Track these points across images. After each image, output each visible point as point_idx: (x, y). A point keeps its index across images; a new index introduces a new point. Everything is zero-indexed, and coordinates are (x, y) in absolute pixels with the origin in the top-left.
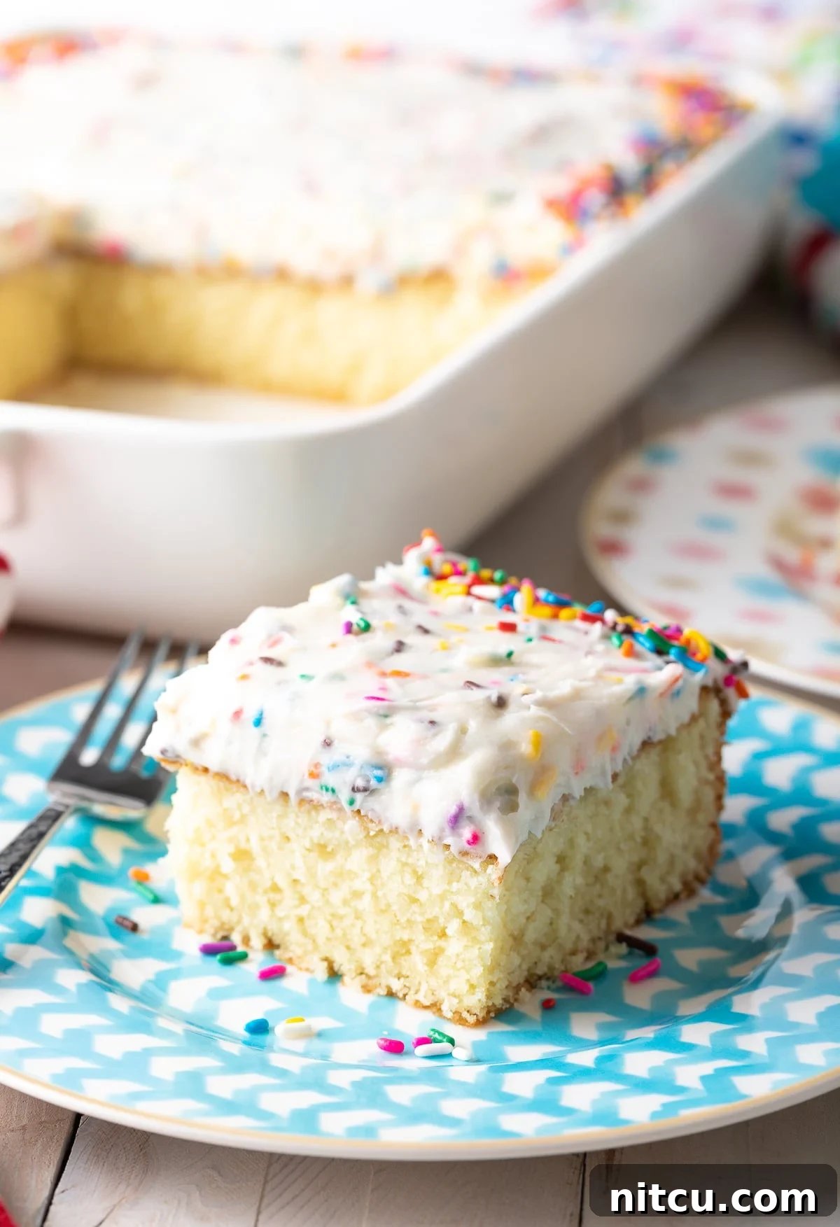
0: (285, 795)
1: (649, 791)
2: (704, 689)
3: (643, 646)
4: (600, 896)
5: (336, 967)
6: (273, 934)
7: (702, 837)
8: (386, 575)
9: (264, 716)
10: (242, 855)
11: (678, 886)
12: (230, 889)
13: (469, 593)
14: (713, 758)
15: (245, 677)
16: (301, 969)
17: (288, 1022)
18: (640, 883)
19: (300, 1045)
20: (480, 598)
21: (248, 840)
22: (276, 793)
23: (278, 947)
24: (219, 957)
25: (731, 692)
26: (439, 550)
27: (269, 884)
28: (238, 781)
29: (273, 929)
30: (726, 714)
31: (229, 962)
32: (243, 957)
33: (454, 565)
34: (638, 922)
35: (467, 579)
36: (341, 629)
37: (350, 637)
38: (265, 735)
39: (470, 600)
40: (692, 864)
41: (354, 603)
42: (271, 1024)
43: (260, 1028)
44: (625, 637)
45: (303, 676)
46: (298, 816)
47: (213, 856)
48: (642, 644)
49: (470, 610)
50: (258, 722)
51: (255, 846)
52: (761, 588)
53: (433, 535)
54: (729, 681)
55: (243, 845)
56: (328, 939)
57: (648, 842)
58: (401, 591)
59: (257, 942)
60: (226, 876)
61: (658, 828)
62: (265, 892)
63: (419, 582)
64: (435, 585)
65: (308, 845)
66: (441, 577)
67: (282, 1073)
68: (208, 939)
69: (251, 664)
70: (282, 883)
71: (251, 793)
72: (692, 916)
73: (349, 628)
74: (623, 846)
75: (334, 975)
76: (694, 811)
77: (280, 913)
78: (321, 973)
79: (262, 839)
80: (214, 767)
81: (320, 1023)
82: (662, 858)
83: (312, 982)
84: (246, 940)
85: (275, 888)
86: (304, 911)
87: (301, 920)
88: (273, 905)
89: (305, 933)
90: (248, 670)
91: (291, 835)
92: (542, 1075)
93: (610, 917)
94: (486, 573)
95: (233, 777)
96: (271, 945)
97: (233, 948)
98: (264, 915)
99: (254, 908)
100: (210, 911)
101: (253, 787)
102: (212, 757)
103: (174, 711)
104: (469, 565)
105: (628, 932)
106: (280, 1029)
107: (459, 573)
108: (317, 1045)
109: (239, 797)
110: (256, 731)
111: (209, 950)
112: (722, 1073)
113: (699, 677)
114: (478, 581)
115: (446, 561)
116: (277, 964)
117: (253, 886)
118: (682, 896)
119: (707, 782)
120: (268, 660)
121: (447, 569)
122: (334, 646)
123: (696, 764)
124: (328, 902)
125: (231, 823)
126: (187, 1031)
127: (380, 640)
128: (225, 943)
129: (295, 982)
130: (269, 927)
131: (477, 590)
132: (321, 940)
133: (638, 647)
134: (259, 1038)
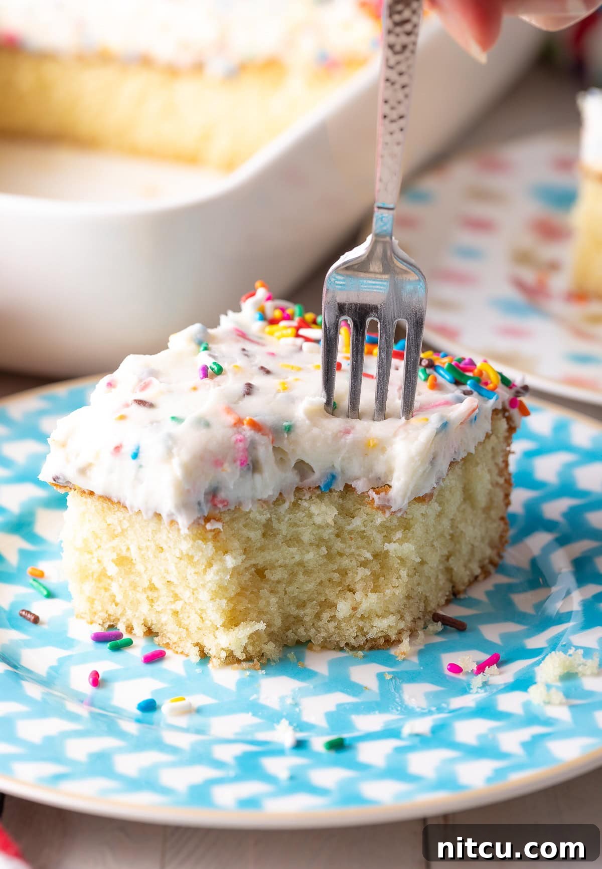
0: (158, 516)
1: (455, 499)
2: (495, 411)
3: (444, 378)
4: (419, 584)
5: (206, 651)
6: (152, 624)
7: (495, 528)
8: (228, 321)
9: (141, 450)
10: (123, 561)
11: (477, 571)
12: (115, 588)
13: (298, 336)
14: (502, 465)
15: (123, 418)
16: (177, 652)
17: (172, 701)
18: (449, 570)
19: (183, 722)
20: (307, 339)
21: (128, 549)
22: (151, 514)
23: (157, 634)
24: (108, 645)
25: (515, 412)
26: (269, 299)
27: (147, 584)
28: (119, 503)
29: (152, 619)
30: (512, 429)
31: (117, 648)
32: (129, 643)
33: (283, 310)
34: (448, 602)
35: (295, 323)
36: (198, 374)
37: (206, 380)
38: (141, 466)
39: (299, 341)
40: (488, 552)
41: (206, 349)
42: (158, 703)
43: (149, 707)
44: (428, 371)
45: (173, 418)
46: (169, 532)
47: (99, 561)
48: (443, 377)
49: (301, 349)
50: (135, 456)
51: (134, 554)
52: (509, 307)
53: (263, 286)
54: (514, 403)
55: (124, 553)
56: (199, 628)
57: (454, 538)
58: (242, 335)
59: (139, 630)
60: (110, 578)
61: (461, 526)
62: (144, 590)
63: (255, 326)
64: (270, 328)
65: (178, 555)
66: (273, 322)
67: (174, 750)
68: (98, 629)
69: (127, 405)
70: (158, 584)
71: (131, 513)
72: (488, 593)
73: (205, 372)
74: (435, 543)
75: (205, 657)
76: (487, 510)
77: (158, 607)
78: (195, 657)
79: (140, 549)
80: (98, 492)
81: (198, 700)
82: (465, 549)
83: (187, 664)
84: (130, 629)
85: (152, 588)
86: (178, 606)
87: (176, 613)
88: (152, 601)
89: (180, 625)
90: (125, 411)
91: (165, 547)
92: (389, 745)
93: (426, 600)
94: (309, 316)
95: (115, 500)
96: (150, 633)
97: (119, 636)
98: (144, 608)
99: (136, 604)
100: (98, 606)
101: (132, 507)
102: (97, 483)
103: (64, 445)
104: (294, 309)
105: (441, 612)
106: (166, 707)
107: (288, 318)
108: (197, 720)
109: (120, 515)
110: (133, 463)
111: (99, 638)
112: (537, 739)
113: (491, 403)
114: (304, 324)
115: (276, 308)
116: (158, 649)
117: (134, 586)
118: (480, 578)
119: (497, 484)
120: (141, 402)
121: (278, 314)
122: (195, 389)
123: (490, 471)
124: (197, 599)
125: (114, 536)
126: (91, 713)
127: (232, 384)
128: (112, 631)
129: (173, 664)
130: (149, 619)
131: (303, 332)
132: (193, 629)
133: (440, 379)
134: (148, 715)
